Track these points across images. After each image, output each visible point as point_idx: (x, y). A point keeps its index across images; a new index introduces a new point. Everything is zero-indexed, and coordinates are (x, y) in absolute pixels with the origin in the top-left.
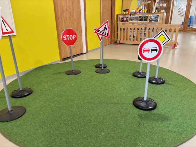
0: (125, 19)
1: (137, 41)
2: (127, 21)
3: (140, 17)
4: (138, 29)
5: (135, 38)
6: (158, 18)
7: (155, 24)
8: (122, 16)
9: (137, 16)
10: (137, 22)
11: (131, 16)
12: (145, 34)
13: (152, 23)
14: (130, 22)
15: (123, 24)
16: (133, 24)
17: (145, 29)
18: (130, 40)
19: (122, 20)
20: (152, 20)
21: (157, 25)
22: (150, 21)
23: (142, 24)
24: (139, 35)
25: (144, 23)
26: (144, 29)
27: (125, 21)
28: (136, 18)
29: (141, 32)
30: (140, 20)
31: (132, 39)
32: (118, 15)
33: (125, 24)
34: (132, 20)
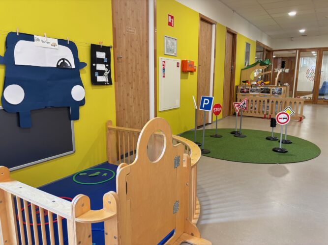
0: (245, 90)
1: (259, 113)
2: (248, 92)
3: (262, 89)
4: (260, 101)
5: (257, 110)
6: (281, 91)
7: (278, 96)
8: (242, 88)
9: (258, 88)
10: (258, 94)
11: (253, 88)
12: (268, 106)
13: (275, 96)
14: (251, 93)
15: (243, 95)
16: (254, 96)
17: (268, 101)
18: (251, 112)
19: (242, 91)
20: (275, 93)
21: (281, 97)
22: (273, 93)
23: (265, 96)
24: (261, 107)
25: (266, 95)
26: (266, 101)
27: (245, 93)
28: (257, 89)
29: (264, 104)
30: (262, 92)
31: (253, 112)
32: (237, 86)
33: (245, 96)
34: (253, 92)
